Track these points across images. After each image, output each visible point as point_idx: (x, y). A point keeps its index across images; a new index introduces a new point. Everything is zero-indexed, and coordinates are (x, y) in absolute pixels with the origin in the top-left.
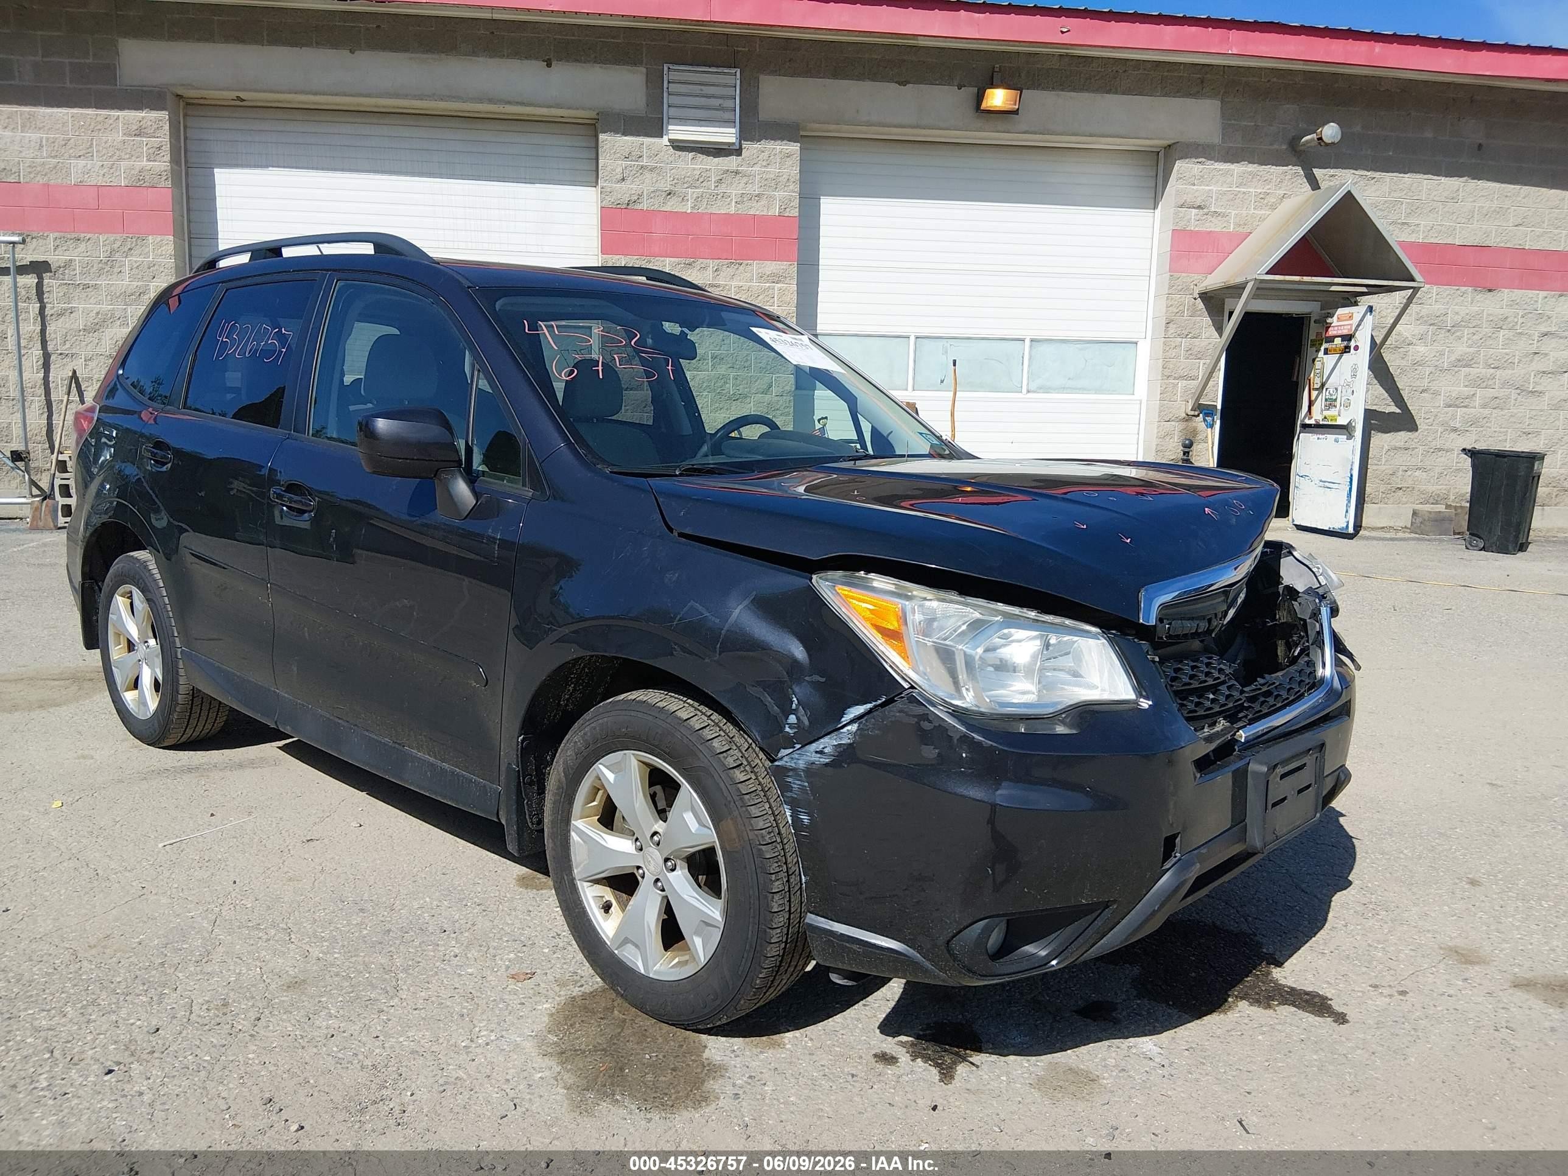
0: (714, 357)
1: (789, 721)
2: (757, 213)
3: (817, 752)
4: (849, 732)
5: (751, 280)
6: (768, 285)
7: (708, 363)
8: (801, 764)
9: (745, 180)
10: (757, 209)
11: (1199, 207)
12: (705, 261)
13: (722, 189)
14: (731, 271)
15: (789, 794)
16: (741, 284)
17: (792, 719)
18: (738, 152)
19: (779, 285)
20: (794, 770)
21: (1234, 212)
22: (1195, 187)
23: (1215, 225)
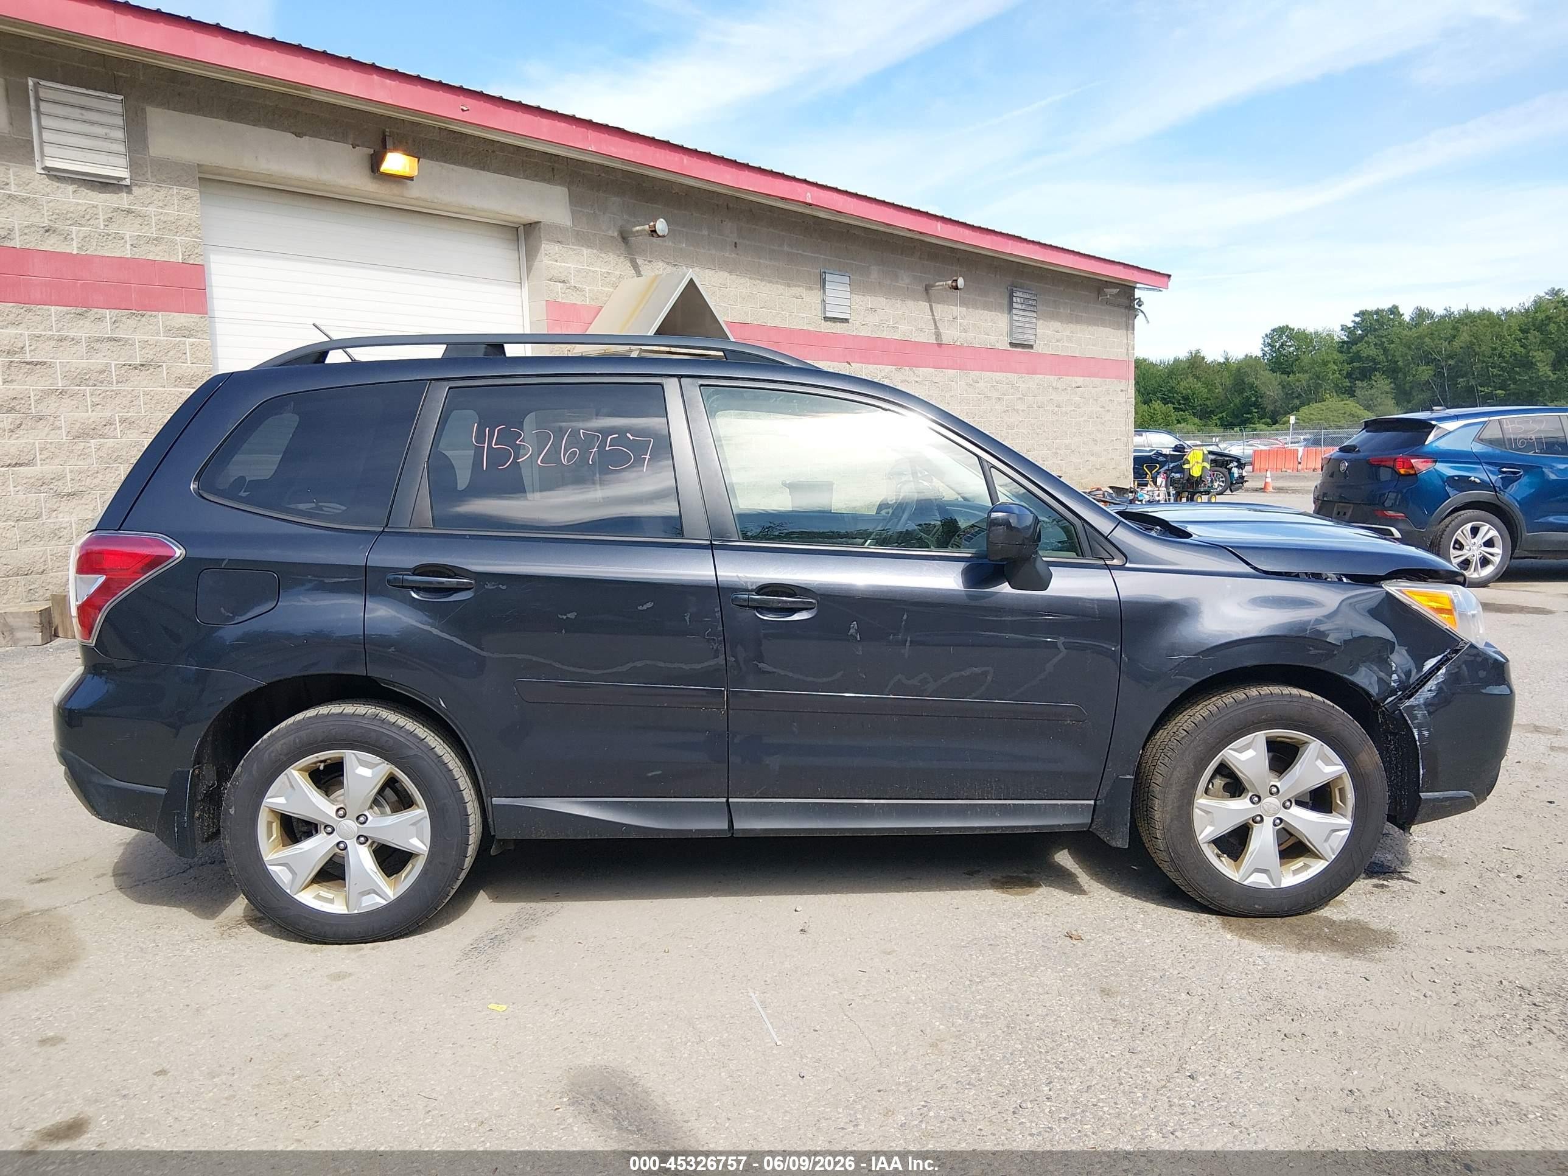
0: (123, 421)
1: (1393, 679)
2: (158, 258)
3: (1429, 691)
4: (1442, 674)
5: (158, 334)
6: (178, 339)
7: (115, 429)
8: (1422, 701)
9: (140, 220)
10: (156, 254)
11: (564, 282)
12: (100, 311)
13: (113, 229)
14: (132, 322)
15: (1416, 721)
16: (146, 338)
17: (1395, 677)
18: (128, 189)
19: (191, 340)
20: (1418, 705)
21: (588, 288)
22: (558, 264)
23: (574, 299)
